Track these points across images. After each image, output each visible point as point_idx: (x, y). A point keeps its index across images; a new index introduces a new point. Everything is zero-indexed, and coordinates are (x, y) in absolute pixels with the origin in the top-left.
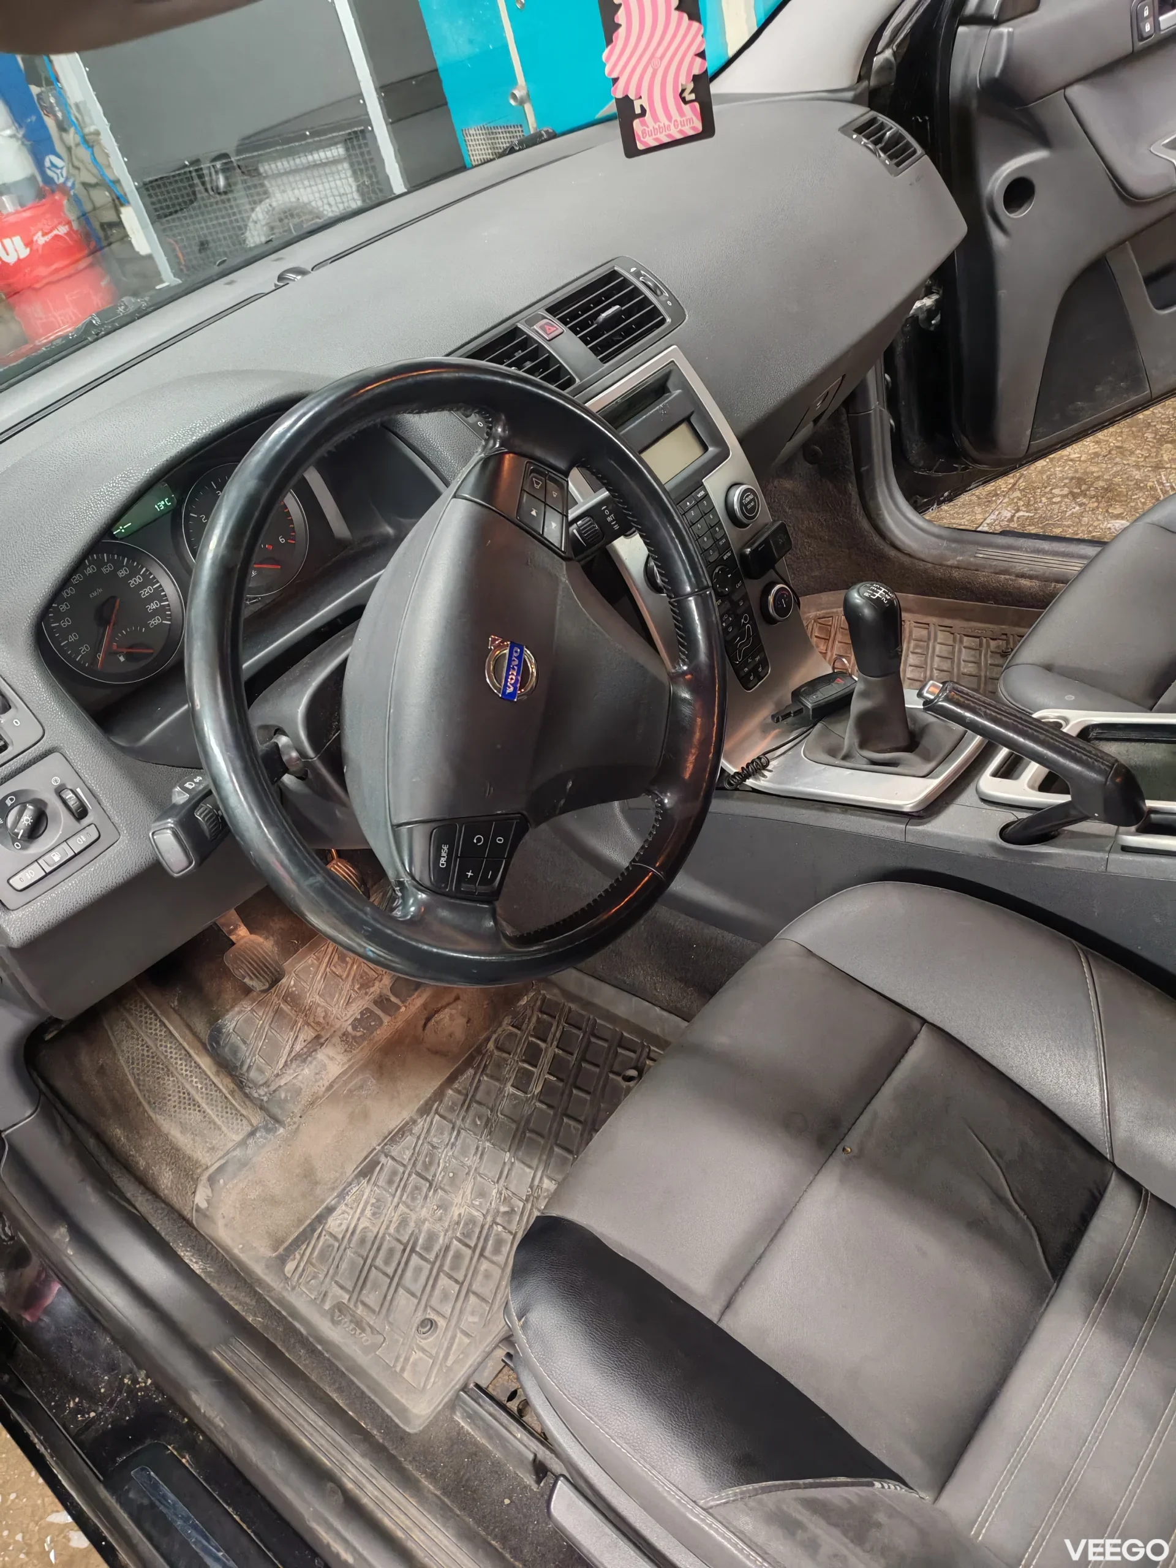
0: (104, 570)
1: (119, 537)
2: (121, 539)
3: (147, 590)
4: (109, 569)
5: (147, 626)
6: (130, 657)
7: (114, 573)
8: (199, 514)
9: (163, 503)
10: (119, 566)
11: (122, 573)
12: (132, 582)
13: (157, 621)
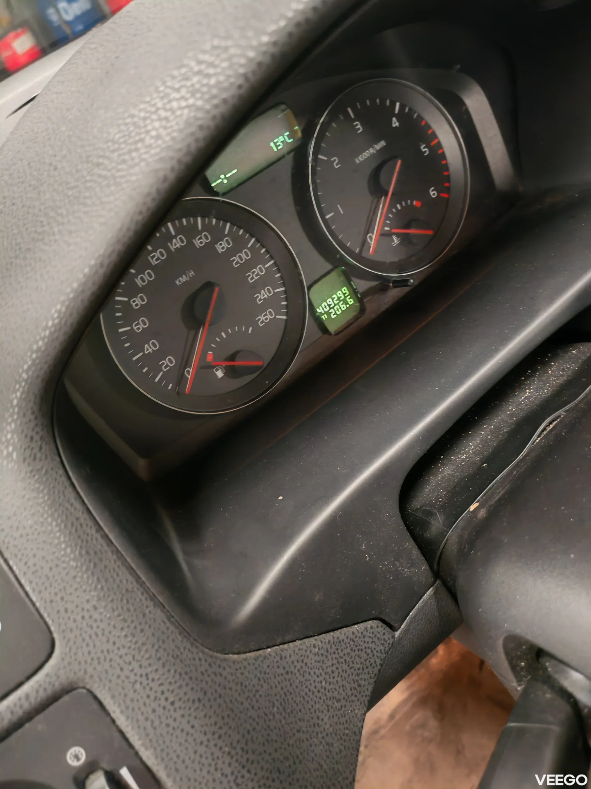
0: (197, 243)
1: (220, 190)
2: (224, 194)
3: (257, 270)
4: (204, 240)
5: (255, 324)
6: (231, 372)
7: (210, 247)
8: (329, 156)
9: (281, 138)
10: (218, 237)
11: (222, 247)
12: (237, 259)
13: (269, 317)
